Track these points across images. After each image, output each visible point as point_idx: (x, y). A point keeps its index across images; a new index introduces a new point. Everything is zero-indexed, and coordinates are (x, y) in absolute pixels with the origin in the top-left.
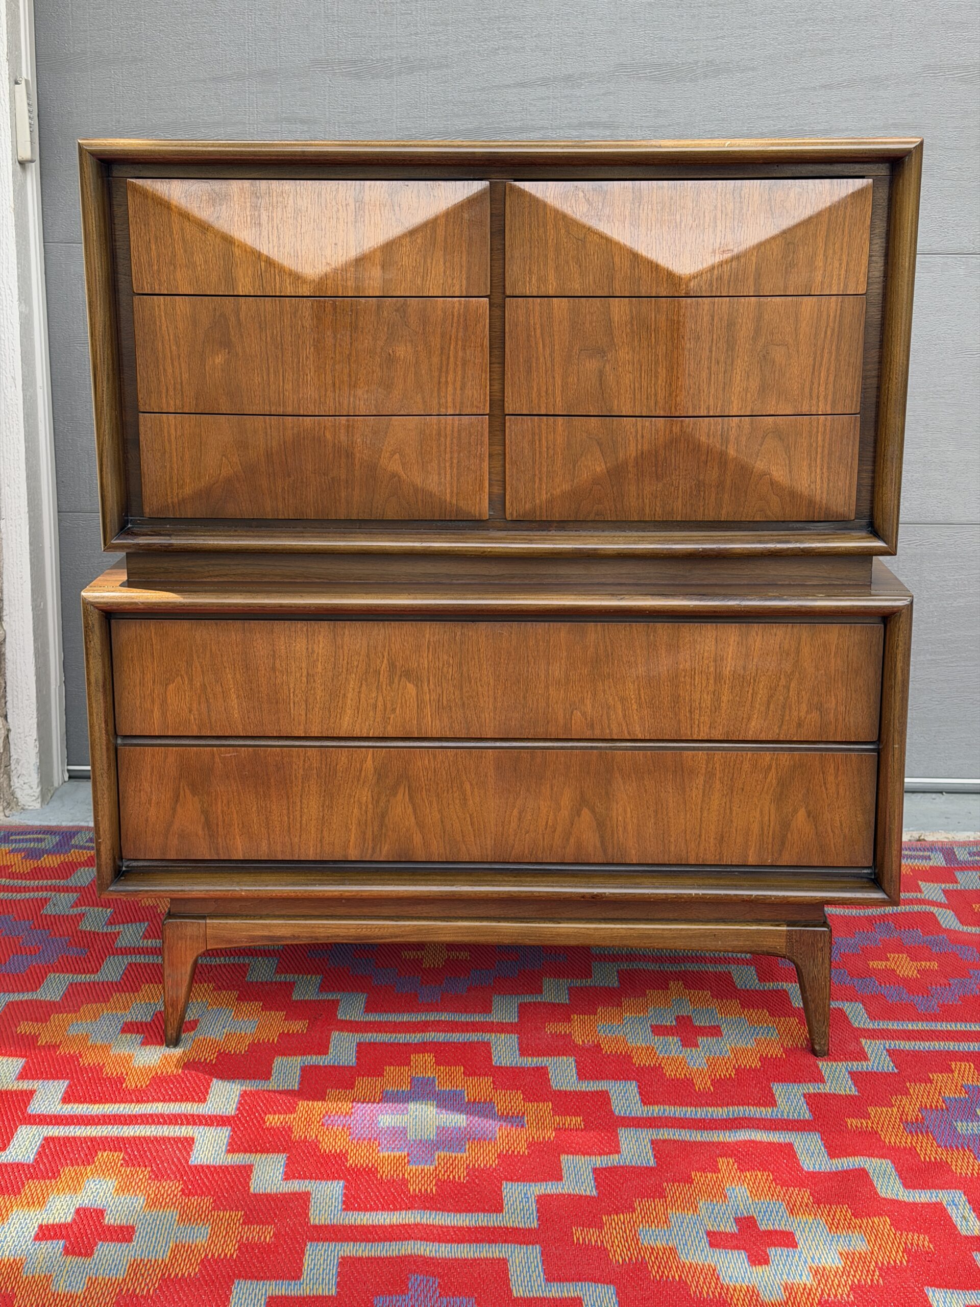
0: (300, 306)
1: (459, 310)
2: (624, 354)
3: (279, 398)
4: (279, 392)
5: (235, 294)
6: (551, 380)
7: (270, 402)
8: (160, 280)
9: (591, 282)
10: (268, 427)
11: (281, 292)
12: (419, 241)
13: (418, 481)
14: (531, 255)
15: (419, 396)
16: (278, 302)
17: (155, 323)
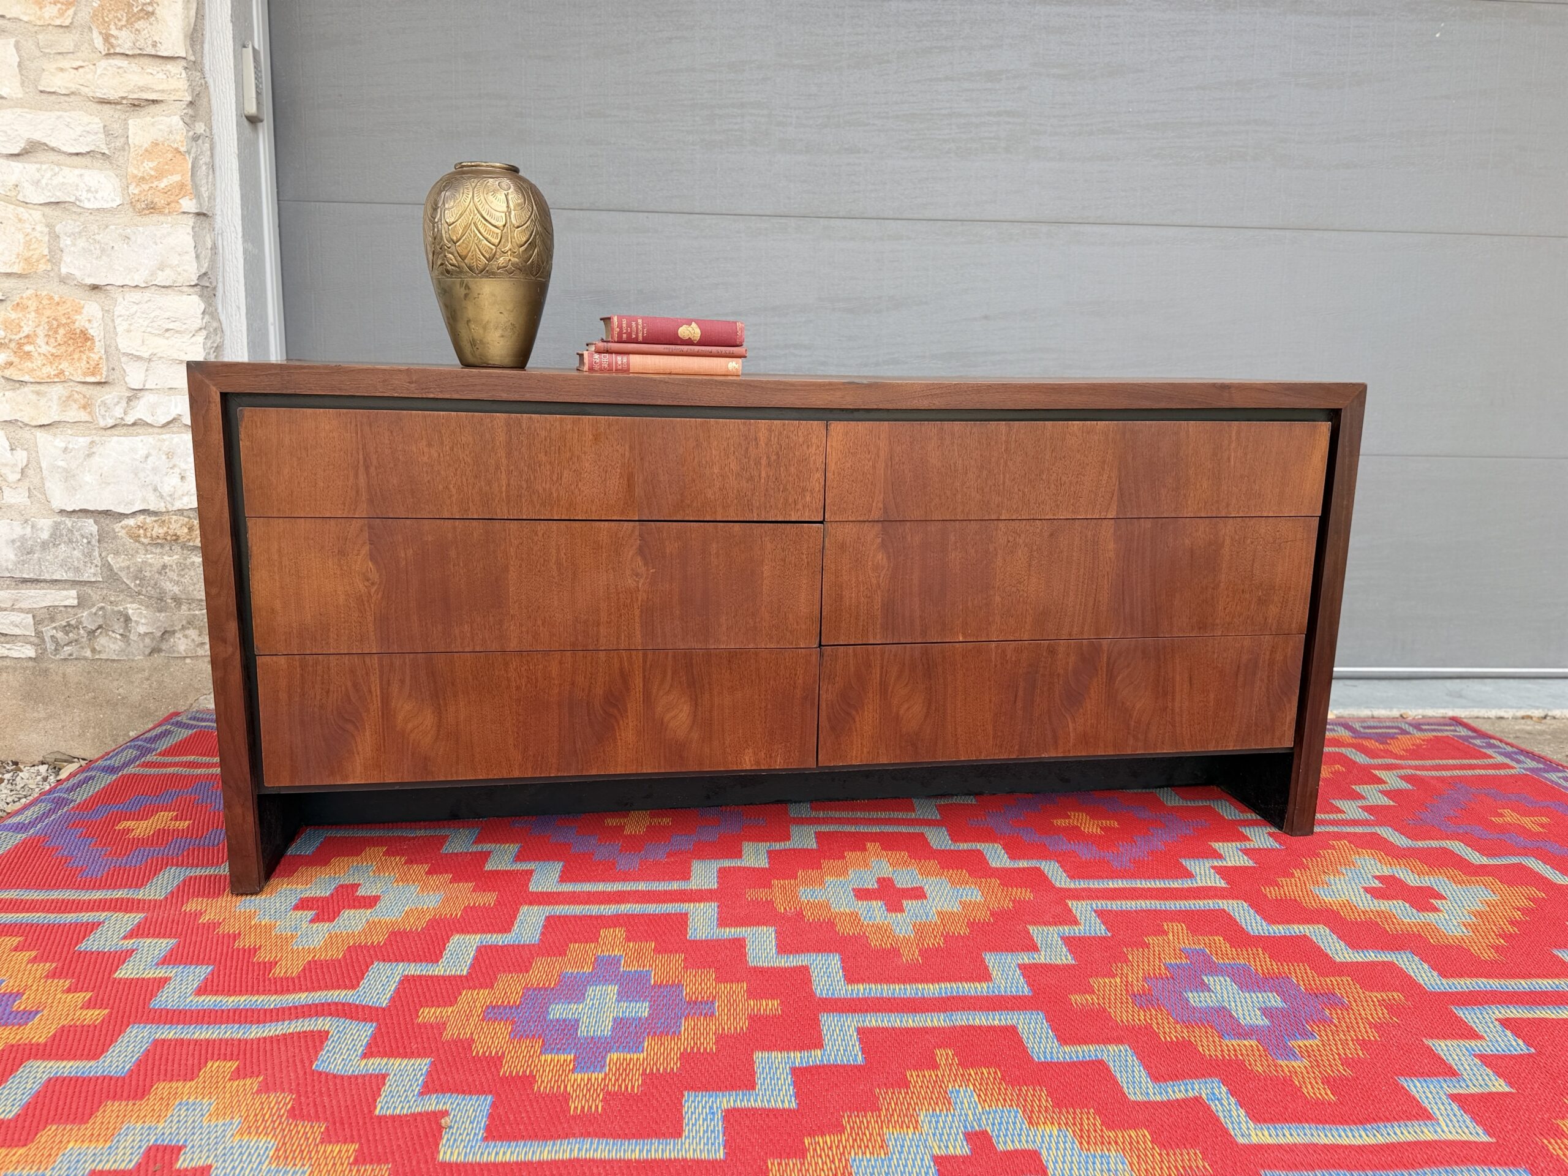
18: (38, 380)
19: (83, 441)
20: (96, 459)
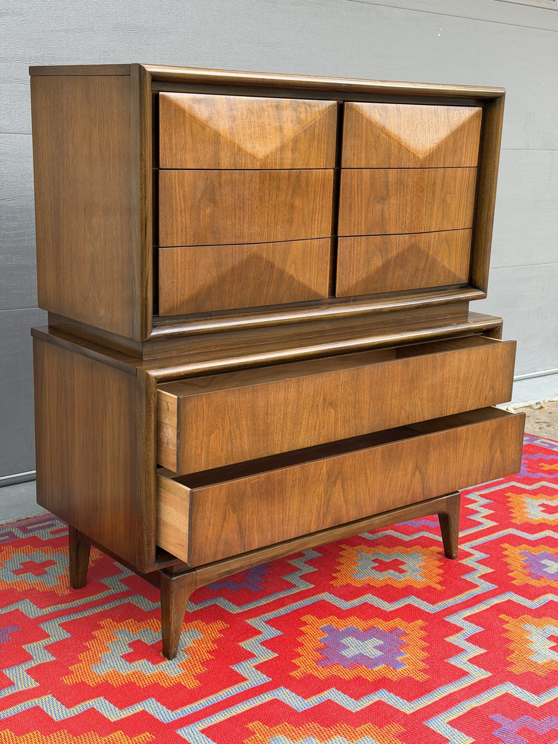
0: (254, 175)
1: (322, 177)
2: (393, 201)
3: (241, 233)
4: (241, 229)
5: (220, 168)
6: (360, 216)
7: (235, 236)
8: (176, 160)
9: (381, 160)
10: (234, 252)
11: (245, 167)
12: (308, 136)
13: (301, 279)
14: (354, 144)
15: (304, 228)
16: (242, 173)
17: (172, 188)
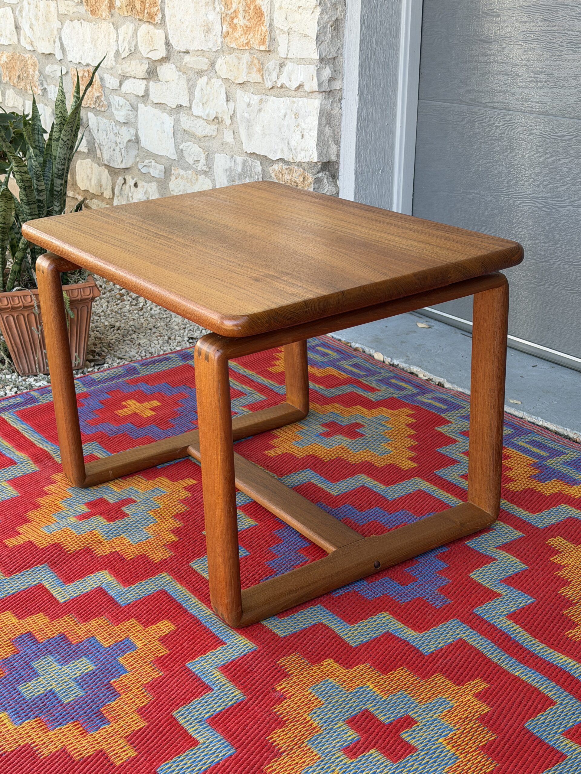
18: (239, 48)
19: (256, 98)
20: (262, 113)
